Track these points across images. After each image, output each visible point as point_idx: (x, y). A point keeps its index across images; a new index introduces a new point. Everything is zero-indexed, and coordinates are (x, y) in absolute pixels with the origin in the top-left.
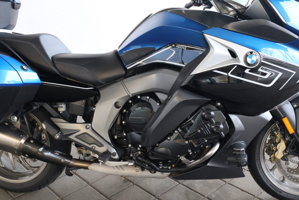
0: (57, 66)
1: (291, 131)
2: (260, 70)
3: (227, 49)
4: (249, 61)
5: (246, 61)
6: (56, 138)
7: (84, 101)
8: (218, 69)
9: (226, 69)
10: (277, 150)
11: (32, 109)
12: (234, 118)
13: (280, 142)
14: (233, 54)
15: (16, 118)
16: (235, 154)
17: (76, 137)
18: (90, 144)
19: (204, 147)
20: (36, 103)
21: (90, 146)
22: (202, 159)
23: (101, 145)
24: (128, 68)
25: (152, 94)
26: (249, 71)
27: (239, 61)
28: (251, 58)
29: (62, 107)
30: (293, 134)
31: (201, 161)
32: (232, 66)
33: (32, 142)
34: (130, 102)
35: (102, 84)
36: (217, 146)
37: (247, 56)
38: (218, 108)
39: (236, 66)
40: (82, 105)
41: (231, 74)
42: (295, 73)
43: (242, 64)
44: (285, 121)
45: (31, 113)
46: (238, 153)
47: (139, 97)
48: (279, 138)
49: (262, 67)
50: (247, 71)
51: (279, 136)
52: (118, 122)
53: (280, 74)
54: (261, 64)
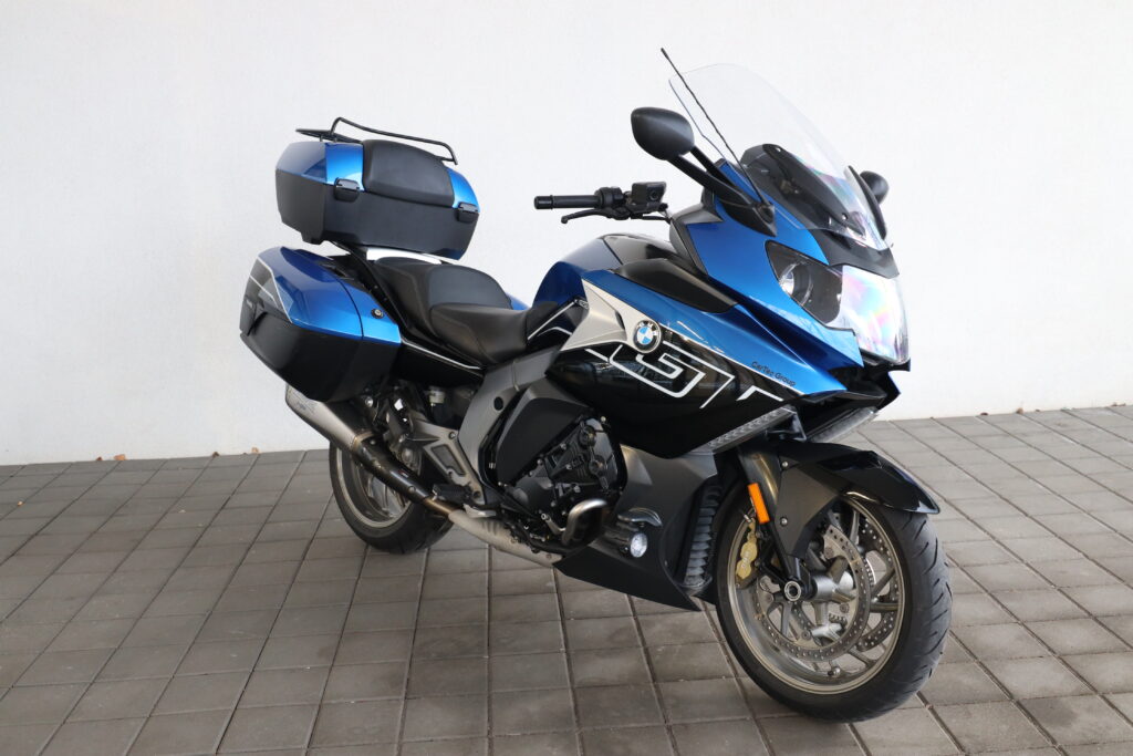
2: (661, 359)
3: (613, 312)
5: (636, 339)
8: (593, 348)
9: (606, 349)
10: (741, 557)
13: (749, 540)
17: (432, 449)
21: (447, 472)
24: (529, 339)
26: (643, 360)
27: (626, 338)
29: (434, 395)
30: (767, 524)
32: (615, 345)
33: (373, 443)
35: (494, 364)
37: (638, 328)
39: (621, 346)
41: (615, 359)
42: (732, 377)
43: (630, 343)
49: (665, 354)
50: (638, 359)
51: (753, 526)
53: (701, 375)
54: (663, 349)
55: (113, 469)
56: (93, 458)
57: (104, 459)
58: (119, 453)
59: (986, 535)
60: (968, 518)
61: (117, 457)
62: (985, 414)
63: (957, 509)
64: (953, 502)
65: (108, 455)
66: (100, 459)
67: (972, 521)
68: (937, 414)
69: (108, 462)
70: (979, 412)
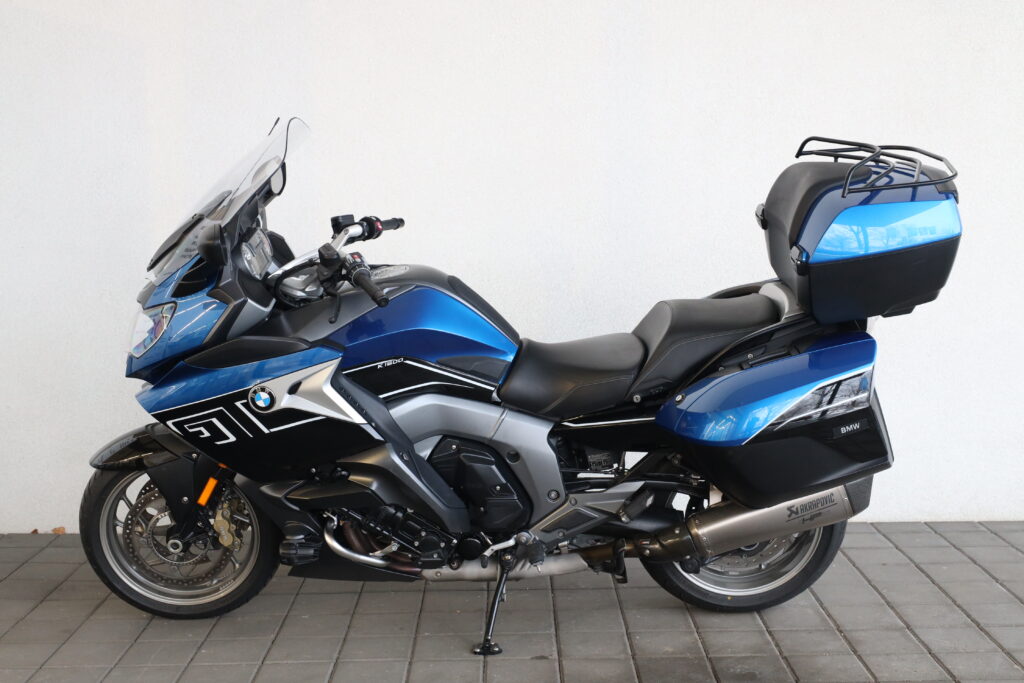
55: (50, 544)
56: (28, 530)
57: (40, 531)
58: (58, 526)
61: (55, 530)
65: (45, 528)
66: (35, 531)
69: (46, 535)
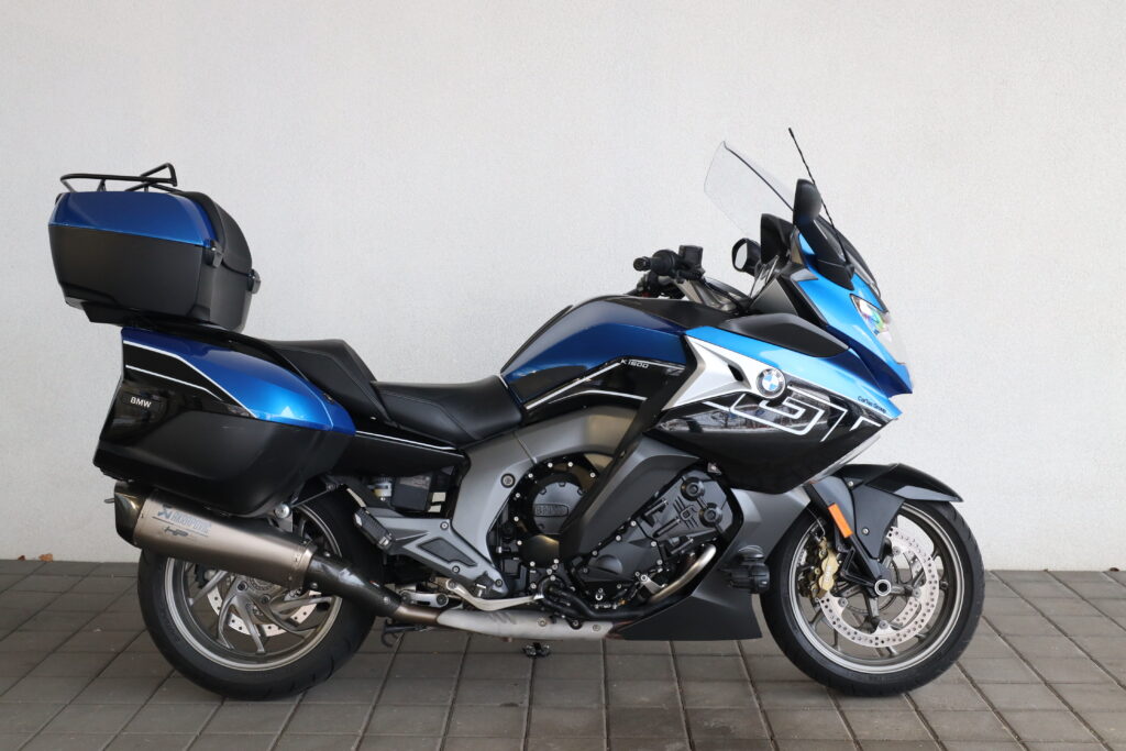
0: (386, 400)
1: (846, 531)
2: (785, 403)
3: (726, 364)
4: (766, 385)
5: (761, 387)
6: (382, 545)
7: (428, 479)
8: (713, 400)
9: (726, 400)
10: (822, 573)
11: (324, 488)
12: (741, 496)
13: (826, 556)
14: (738, 374)
15: (287, 510)
16: (747, 567)
17: (421, 546)
18: (449, 562)
19: (686, 555)
20: (331, 478)
21: (450, 566)
22: (683, 577)
23: (470, 564)
24: (529, 407)
25: (578, 457)
26: (768, 405)
27: (749, 386)
28: (770, 380)
29: (387, 487)
30: (849, 538)
31: (681, 583)
32: (737, 395)
33: (328, 555)
34: (530, 476)
35: (474, 441)
36: (711, 553)
37: (761, 375)
38: (713, 477)
39: (743, 395)
40: (425, 487)
41: (736, 408)
42: (845, 411)
43: (755, 390)
44: (834, 511)
45: (306, 504)
46: (751, 564)
47: (550, 465)
48: (824, 550)
49: (788, 397)
50: (763, 405)
51: (823, 544)
52: (505, 518)
53: (821, 413)
54: (787, 393)
55: (35, 571)
56: (15, 556)
57: (27, 558)
58: (45, 553)
59: (1091, 734)
60: (1072, 709)
61: (42, 557)
62: (1116, 570)
63: (1059, 696)
64: (1055, 686)
65: (32, 554)
66: (23, 558)
67: (1076, 714)
68: (1053, 567)
69: (32, 562)
70: (1106, 567)
